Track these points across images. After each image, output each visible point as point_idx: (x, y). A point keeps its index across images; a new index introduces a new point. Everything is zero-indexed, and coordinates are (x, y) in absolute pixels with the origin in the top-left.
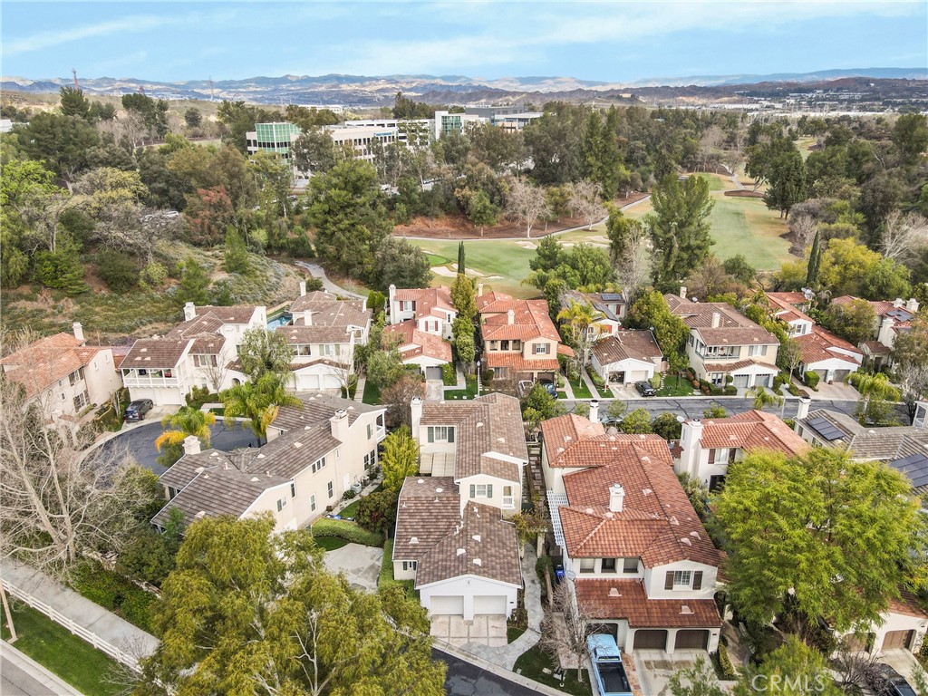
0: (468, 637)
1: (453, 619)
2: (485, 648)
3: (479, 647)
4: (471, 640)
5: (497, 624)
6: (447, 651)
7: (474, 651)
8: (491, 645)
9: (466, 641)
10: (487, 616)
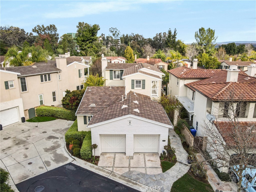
0: (129, 167)
1: (117, 155)
2: (144, 175)
3: (138, 174)
4: (131, 169)
5: (152, 158)
6: (111, 178)
7: (134, 177)
8: (148, 173)
9: (127, 170)
10: (144, 153)
